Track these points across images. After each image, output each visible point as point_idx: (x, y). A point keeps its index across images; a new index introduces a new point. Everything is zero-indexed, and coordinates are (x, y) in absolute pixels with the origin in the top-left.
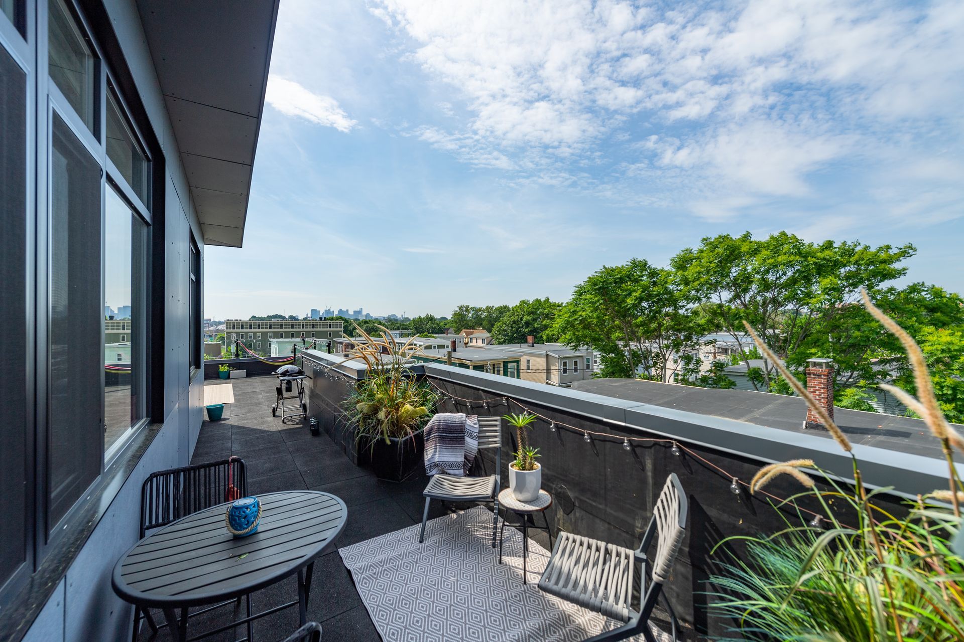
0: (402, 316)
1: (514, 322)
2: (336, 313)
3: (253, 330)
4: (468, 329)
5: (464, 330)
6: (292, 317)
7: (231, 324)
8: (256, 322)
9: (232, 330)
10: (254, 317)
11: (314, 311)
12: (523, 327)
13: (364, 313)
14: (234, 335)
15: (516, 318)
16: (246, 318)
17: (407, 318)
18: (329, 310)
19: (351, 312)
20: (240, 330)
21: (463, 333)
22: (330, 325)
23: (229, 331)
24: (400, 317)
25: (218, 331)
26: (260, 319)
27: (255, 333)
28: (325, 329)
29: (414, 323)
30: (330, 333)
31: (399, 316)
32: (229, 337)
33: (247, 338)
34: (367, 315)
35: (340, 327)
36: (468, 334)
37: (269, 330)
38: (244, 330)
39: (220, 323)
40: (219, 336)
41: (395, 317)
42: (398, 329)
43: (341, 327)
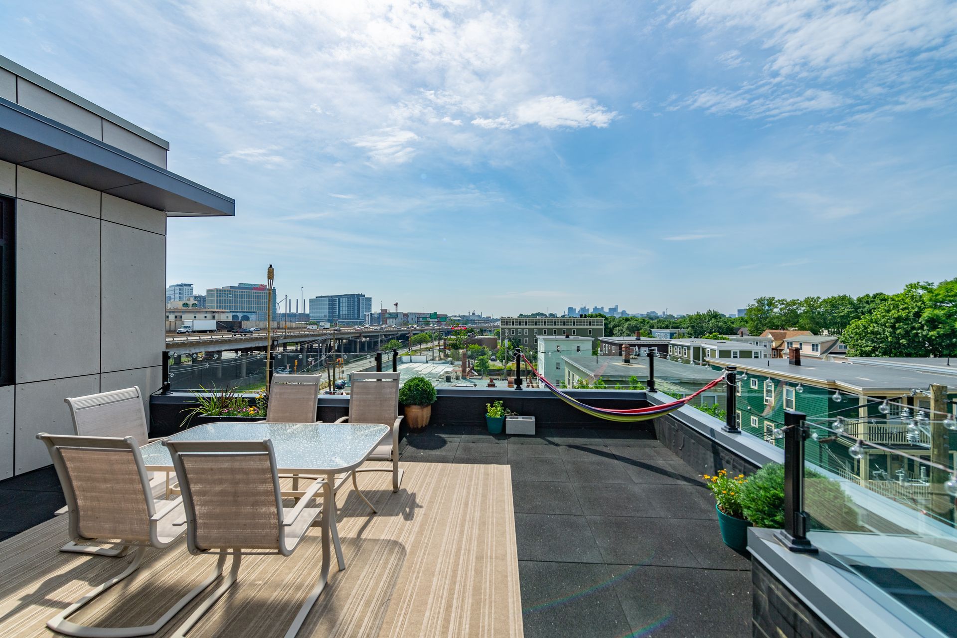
0: (664, 313)
1: (899, 319)
2: (591, 311)
3: (521, 327)
4: (772, 329)
5: (767, 331)
6: (551, 315)
7: (505, 321)
8: (523, 320)
9: (505, 326)
10: (521, 315)
11: (571, 309)
12: (922, 328)
13: (620, 310)
14: (507, 331)
15: (903, 314)
16: (516, 316)
17: (671, 315)
18: (585, 307)
19: (606, 310)
20: (511, 326)
21: (767, 335)
22: (590, 322)
23: (503, 327)
24: (662, 314)
25: (495, 327)
26: (525, 316)
27: (523, 329)
28: (586, 327)
29: (690, 320)
30: (590, 331)
31: (660, 313)
32: (503, 333)
33: (516, 333)
34: (624, 312)
35: (600, 325)
36: (776, 337)
37: (534, 327)
38: (515, 327)
39: (497, 320)
40: (496, 331)
41: (655, 314)
42: (667, 327)
43: (602, 325)
